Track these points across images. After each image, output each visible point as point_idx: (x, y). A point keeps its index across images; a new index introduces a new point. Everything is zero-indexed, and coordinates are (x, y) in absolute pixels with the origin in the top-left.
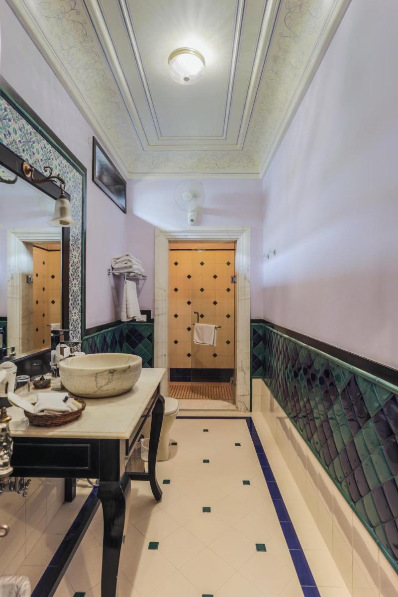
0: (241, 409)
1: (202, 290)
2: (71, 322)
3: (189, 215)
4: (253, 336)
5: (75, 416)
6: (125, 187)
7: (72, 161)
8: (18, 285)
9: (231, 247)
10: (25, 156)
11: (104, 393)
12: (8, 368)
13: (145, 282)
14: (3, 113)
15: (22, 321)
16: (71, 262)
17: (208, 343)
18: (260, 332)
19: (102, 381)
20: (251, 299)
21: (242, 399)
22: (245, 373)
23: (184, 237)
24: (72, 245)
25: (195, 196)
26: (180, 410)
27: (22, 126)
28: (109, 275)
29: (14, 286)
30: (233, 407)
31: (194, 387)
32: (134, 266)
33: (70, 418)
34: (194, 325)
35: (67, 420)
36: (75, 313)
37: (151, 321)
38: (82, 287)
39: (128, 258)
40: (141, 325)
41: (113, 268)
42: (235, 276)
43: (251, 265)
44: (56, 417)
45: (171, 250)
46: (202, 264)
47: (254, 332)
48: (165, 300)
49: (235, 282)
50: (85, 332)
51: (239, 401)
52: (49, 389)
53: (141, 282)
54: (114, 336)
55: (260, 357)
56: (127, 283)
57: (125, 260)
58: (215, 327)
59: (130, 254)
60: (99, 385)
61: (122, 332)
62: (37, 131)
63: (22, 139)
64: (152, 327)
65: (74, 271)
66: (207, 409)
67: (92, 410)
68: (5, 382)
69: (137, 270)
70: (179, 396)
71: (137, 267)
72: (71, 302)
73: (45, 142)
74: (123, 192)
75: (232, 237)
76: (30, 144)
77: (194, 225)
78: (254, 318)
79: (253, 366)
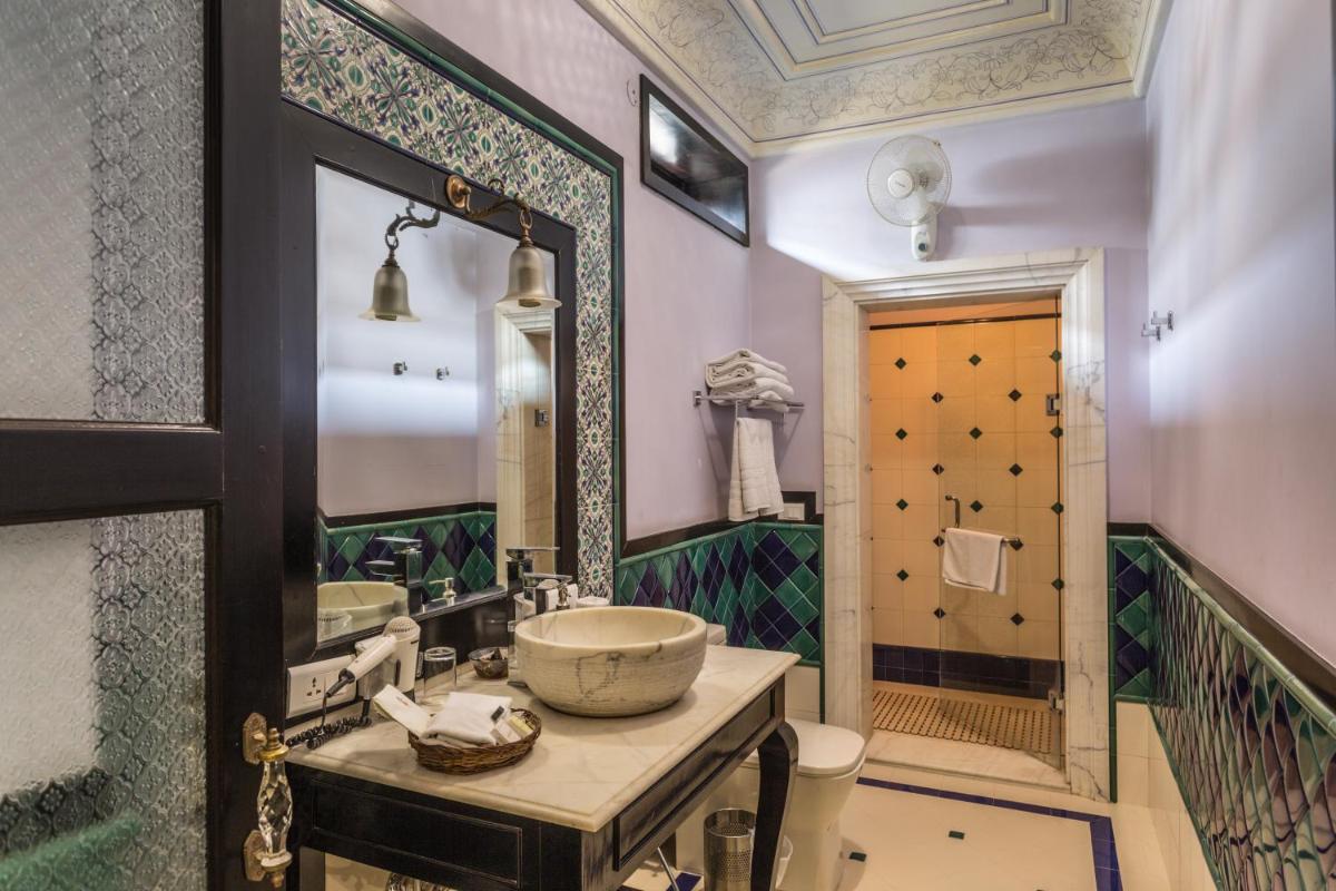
0: (1080, 788)
1: (976, 433)
2: (582, 526)
3: (915, 233)
4: (1118, 572)
5: (511, 756)
6: (745, 179)
7: (578, 146)
8: (518, 432)
9: (1045, 308)
10: (453, 163)
11: (601, 708)
12: (402, 631)
13: (799, 418)
14: (399, 83)
15: (527, 514)
16: (581, 385)
17: (983, 585)
18: (1142, 563)
19: (592, 679)
20: (1107, 461)
21: (1083, 758)
22: (1092, 684)
23: (902, 294)
24: (583, 343)
25: (924, 180)
26: (868, 760)
27: (446, 98)
28: (697, 403)
29: (508, 435)
30: (1055, 779)
31: (952, 704)
32: (760, 382)
33: (493, 760)
34: (944, 531)
35: (486, 762)
36: (595, 503)
37: (814, 518)
38: (613, 442)
39: (743, 361)
40: (790, 529)
41: (709, 389)
42: (1058, 396)
43: (1106, 361)
44: (461, 753)
45: (873, 328)
46: (975, 360)
47: (1119, 563)
48: (852, 466)
49: (1058, 413)
50: (626, 548)
51: (1074, 764)
52: (503, 683)
53: (789, 420)
54: (714, 555)
55: (1143, 640)
56: (743, 426)
57: (738, 366)
58: (1003, 542)
59: (749, 352)
60: (586, 687)
61: (739, 544)
62: (483, 100)
63: (447, 125)
64: (818, 537)
65: (590, 404)
66: (974, 772)
67: (557, 745)
68: (394, 661)
69: (771, 389)
70: (902, 724)
71: (771, 380)
72: (581, 478)
73: (504, 119)
74: (740, 195)
75: (1047, 282)
76: (466, 132)
77: (928, 259)
78: (1119, 517)
79: (1118, 663)
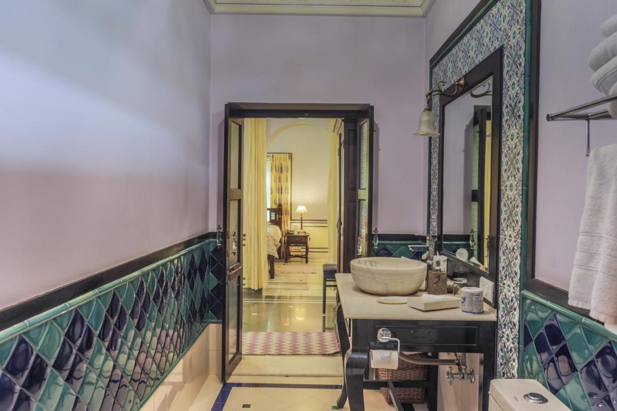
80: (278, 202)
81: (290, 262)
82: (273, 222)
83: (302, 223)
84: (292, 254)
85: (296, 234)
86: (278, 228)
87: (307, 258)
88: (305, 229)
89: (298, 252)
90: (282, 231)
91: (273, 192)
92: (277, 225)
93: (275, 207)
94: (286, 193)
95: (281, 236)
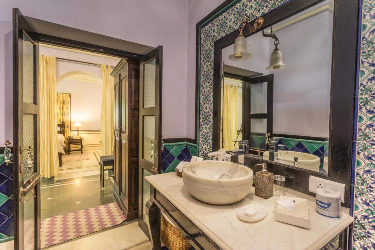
80: (62, 121)
81: (71, 154)
82: (59, 132)
83: (78, 132)
84: (71, 149)
85: (74, 138)
86: (62, 135)
87: (81, 151)
88: (80, 135)
89: (76, 148)
90: (65, 137)
91: (58, 115)
92: (62, 134)
93: (60, 123)
94: (67, 115)
95: (64, 140)
